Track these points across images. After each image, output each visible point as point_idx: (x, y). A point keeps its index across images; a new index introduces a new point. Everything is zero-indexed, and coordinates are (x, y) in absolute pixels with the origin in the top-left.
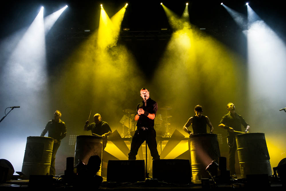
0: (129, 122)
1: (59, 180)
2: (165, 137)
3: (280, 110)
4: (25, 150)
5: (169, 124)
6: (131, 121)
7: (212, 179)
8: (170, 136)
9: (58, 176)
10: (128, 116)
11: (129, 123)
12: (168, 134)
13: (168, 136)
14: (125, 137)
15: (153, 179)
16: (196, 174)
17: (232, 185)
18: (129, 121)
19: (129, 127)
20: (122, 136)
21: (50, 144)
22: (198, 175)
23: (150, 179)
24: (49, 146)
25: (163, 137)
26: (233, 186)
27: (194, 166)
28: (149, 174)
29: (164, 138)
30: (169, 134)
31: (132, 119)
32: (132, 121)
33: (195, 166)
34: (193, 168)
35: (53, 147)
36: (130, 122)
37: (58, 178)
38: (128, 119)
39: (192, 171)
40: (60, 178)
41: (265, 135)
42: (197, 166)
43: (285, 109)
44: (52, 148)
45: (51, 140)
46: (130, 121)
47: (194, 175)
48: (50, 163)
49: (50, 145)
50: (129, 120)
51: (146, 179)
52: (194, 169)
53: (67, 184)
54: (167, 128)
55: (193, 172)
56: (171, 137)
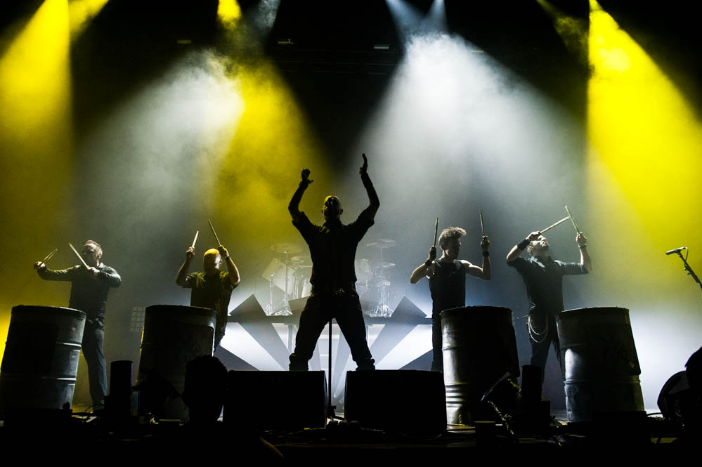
0: (285, 277)
1: (87, 421)
2: (376, 316)
3: (668, 254)
4: (6, 341)
5: (388, 284)
6: (292, 273)
7: (503, 422)
8: (388, 314)
9: (87, 412)
10: (283, 261)
11: (287, 280)
12: (385, 307)
13: (384, 313)
14: (276, 314)
15: (345, 421)
16: (457, 409)
17: (555, 439)
18: (287, 274)
19: (285, 290)
20: (269, 311)
21: (76, 327)
22: (461, 411)
23: (339, 421)
24: (72, 331)
25: (371, 315)
26: (557, 441)
27: (451, 389)
28: (335, 407)
29: (374, 318)
30: (387, 309)
31: (293, 268)
32: (294, 275)
33: (455, 389)
34: (447, 394)
35: (82, 335)
36: (290, 277)
37: (85, 417)
38: (285, 268)
39: (447, 400)
40: (92, 418)
41: (630, 313)
42: (458, 388)
43: (679, 250)
44: (79, 337)
45: (78, 316)
46: (289, 273)
47: (452, 411)
48: (74, 377)
49: (74, 329)
50: (287, 270)
51: (329, 420)
52: (450, 395)
53: (111, 433)
54: (383, 294)
55: (447, 405)
56: (390, 316)
